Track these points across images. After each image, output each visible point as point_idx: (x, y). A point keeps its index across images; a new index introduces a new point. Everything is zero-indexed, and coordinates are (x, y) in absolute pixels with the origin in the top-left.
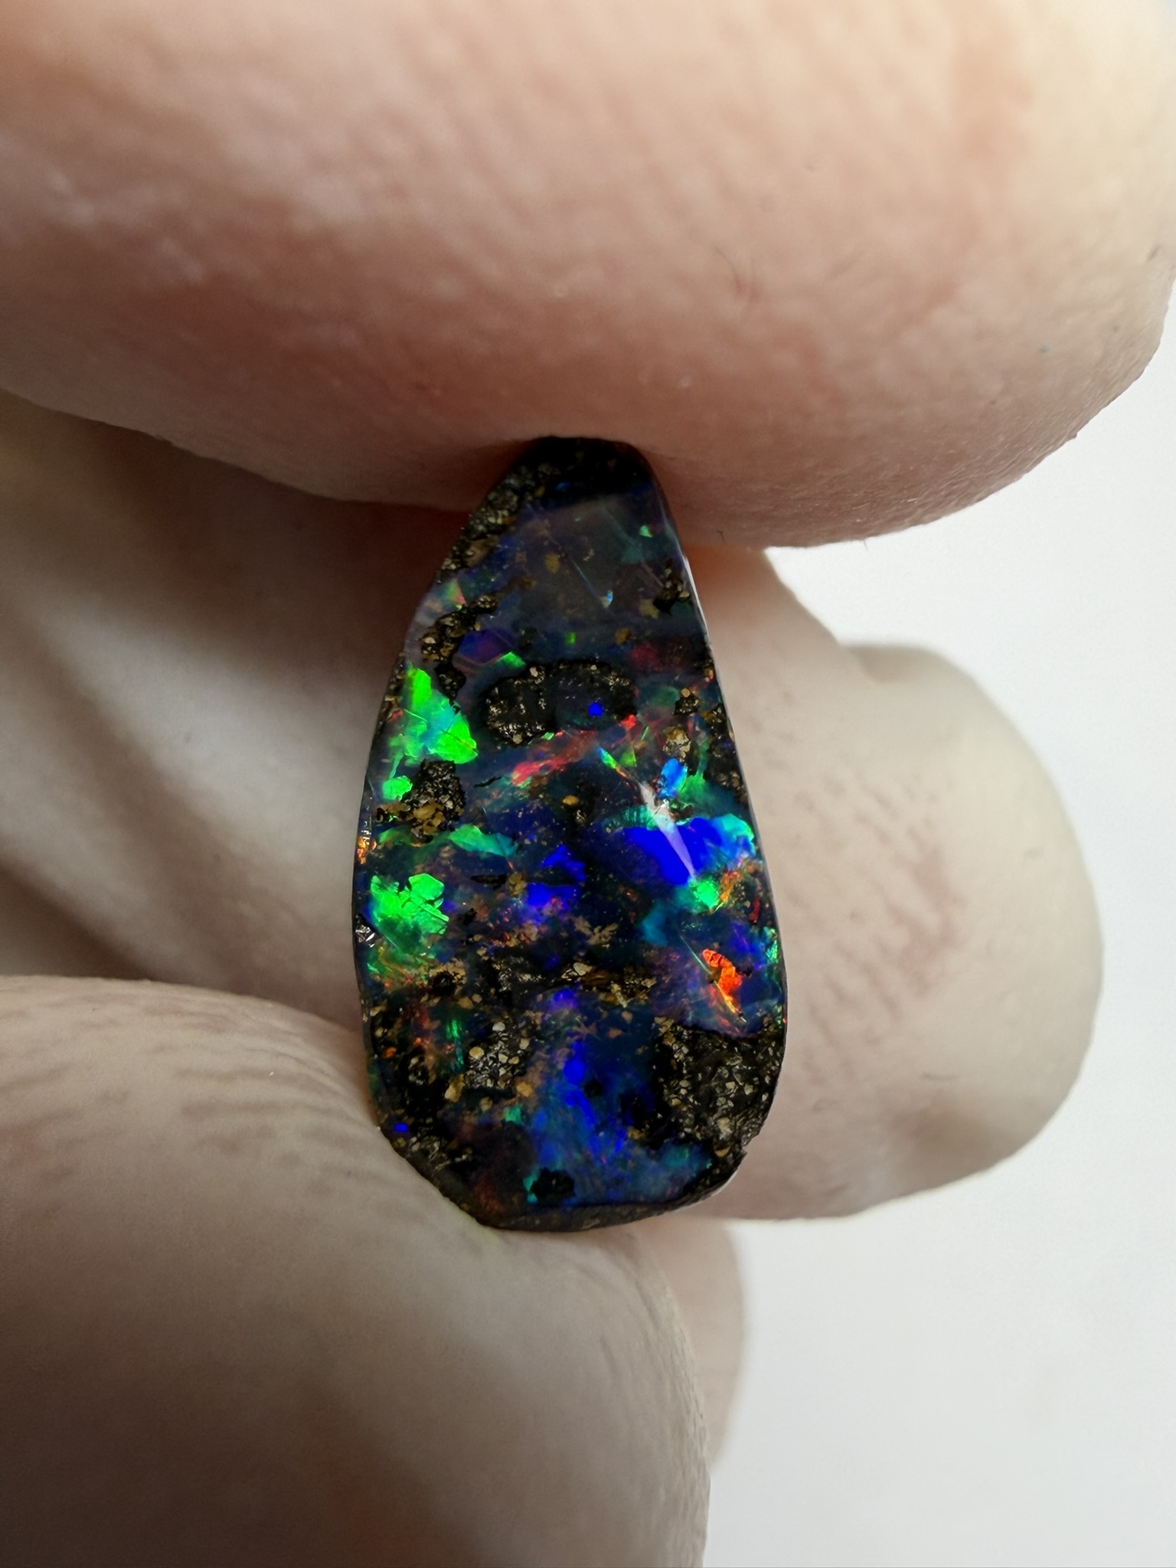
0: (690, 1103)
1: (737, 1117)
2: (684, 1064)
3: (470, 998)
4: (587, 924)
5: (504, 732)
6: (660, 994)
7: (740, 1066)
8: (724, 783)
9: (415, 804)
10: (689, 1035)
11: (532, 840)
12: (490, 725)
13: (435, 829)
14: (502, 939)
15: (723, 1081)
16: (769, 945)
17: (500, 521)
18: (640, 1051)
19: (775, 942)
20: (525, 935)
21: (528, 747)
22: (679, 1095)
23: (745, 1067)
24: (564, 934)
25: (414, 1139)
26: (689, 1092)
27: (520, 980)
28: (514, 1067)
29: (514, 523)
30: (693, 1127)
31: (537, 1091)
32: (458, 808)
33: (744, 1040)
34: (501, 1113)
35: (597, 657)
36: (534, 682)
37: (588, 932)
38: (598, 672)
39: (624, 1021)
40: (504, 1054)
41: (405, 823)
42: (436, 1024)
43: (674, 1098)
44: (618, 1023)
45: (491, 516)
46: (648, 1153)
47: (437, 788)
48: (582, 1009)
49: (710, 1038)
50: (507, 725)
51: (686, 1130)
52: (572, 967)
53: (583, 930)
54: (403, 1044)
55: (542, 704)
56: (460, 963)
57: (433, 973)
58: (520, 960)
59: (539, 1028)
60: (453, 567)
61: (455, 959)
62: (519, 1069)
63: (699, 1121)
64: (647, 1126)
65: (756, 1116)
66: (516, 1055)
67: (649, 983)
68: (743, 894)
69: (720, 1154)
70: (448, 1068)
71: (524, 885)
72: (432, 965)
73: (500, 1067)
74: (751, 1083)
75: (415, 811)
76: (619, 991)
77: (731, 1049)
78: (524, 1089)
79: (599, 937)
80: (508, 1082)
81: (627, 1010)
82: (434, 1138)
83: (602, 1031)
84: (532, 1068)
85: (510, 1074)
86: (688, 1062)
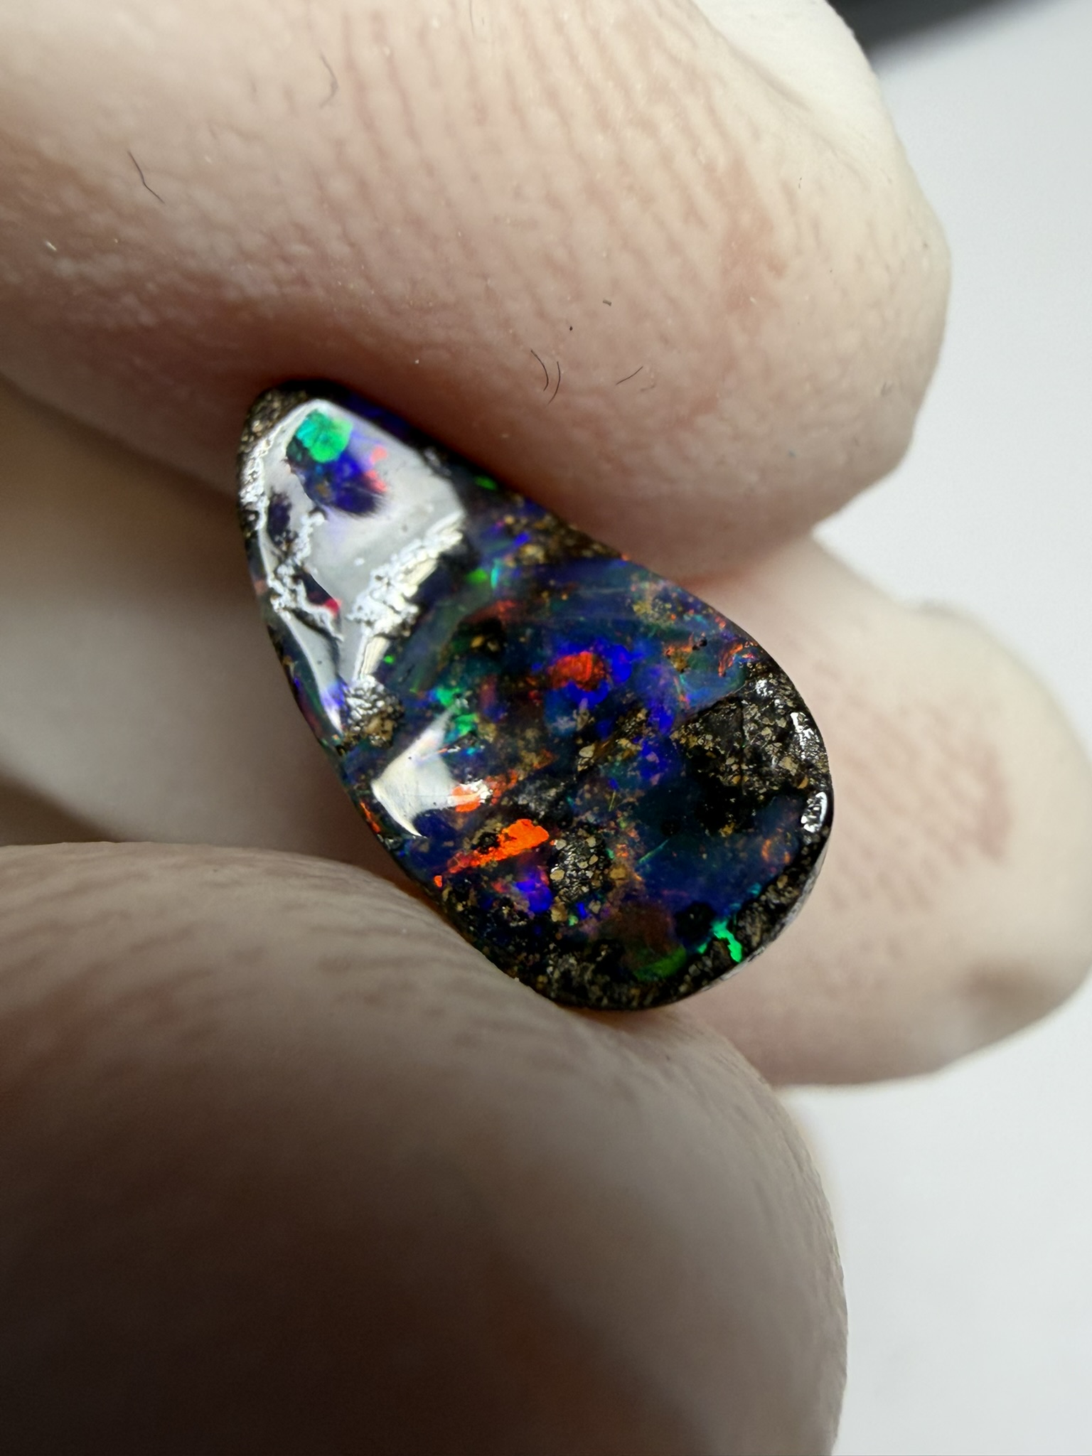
0: (747, 770)
1: (793, 749)
2: (718, 748)
4: (566, 719)
6: (658, 716)
7: (759, 712)
10: (701, 723)
13: (390, 732)
14: (512, 779)
15: (757, 734)
18: (683, 773)
20: (528, 764)
22: (734, 773)
24: (556, 741)
25: (550, 969)
26: (739, 763)
27: (548, 798)
28: (596, 864)
30: (764, 785)
31: (632, 867)
32: (398, 707)
33: (743, 690)
34: (612, 904)
37: (572, 724)
39: (653, 763)
40: (579, 862)
41: (364, 742)
43: (732, 778)
44: (650, 768)
46: (748, 835)
49: (717, 711)
51: (761, 791)
52: (580, 757)
53: (567, 726)
57: (475, 840)
58: (538, 783)
59: (595, 822)
62: (602, 862)
63: (763, 777)
64: (730, 816)
66: (592, 854)
67: (641, 716)
69: (803, 786)
72: (470, 836)
73: (585, 872)
75: (365, 729)
76: (627, 743)
79: (581, 718)
80: (601, 878)
82: (566, 957)
83: (647, 786)
84: (613, 854)
85: (598, 872)
86: (719, 744)
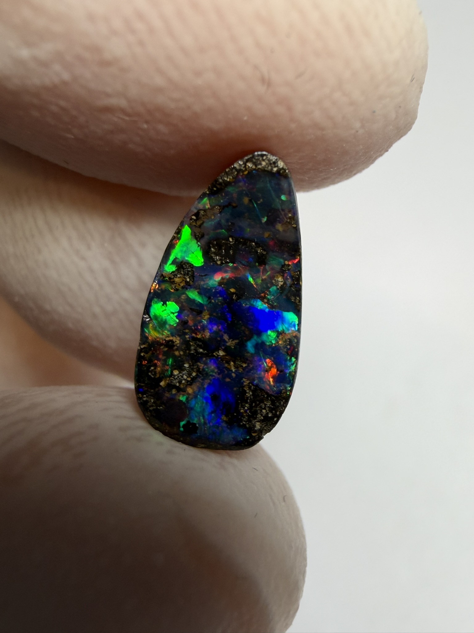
0: (248, 413)
1: (263, 423)
2: (249, 398)
3: (179, 352)
4: (228, 337)
5: (214, 258)
6: (247, 371)
7: (269, 405)
8: (293, 300)
9: (175, 276)
10: (254, 388)
11: (215, 301)
12: (210, 255)
13: (180, 287)
14: (196, 334)
15: (262, 409)
16: (293, 364)
17: (228, 180)
18: (235, 389)
19: (295, 364)
20: (204, 335)
21: (222, 267)
22: (244, 409)
23: (271, 406)
24: (219, 339)
25: (145, 396)
26: (248, 409)
27: (198, 351)
28: (188, 381)
29: (234, 182)
30: (246, 422)
31: (194, 392)
32: (191, 282)
33: (273, 396)
34: (179, 396)
35: (256, 240)
36: (230, 244)
37: (227, 340)
38: (255, 246)
39: (232, 377)
40: (186, 375)
41: (170, 282)
42: (164, 358)
43: (242, 409)
44: (229, 376)
45: (225, 177)
46: (227, 426)
47: (185, 272)
48: (218, 368)
49: (261, 391)
50: (216, 256)
51: (243, 422)
52: (218, 351)
54: (150, 361)
55: (231, 252)
56: (178, 338)
57: (167, 339)
58: (200, 343)
59: (201, 370)
60: (208, 192)
61: (177, 336)
62: (190, 382)
63: (249, 421)
64: (230, 417)
65: (270, 425)
66: (190, 377)
67: (244, 365)
68: (288, 342)
69: (254, 435)
70: (164, 374)
71: (208, 316)
72: (168, 336)
73: (183, 380)
74: (272, 412)
75: (175, 278)
76: (233, 365)
77: (267, 398)
78: (190, 390)
79: (231, 343)
80: (185, 386)
81: (234, 373)
82: (152, 398)
83: (224, 378)
84: (195, 384)
85: (186, 383)
86: (251, 398)
